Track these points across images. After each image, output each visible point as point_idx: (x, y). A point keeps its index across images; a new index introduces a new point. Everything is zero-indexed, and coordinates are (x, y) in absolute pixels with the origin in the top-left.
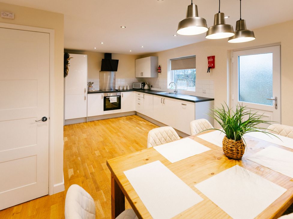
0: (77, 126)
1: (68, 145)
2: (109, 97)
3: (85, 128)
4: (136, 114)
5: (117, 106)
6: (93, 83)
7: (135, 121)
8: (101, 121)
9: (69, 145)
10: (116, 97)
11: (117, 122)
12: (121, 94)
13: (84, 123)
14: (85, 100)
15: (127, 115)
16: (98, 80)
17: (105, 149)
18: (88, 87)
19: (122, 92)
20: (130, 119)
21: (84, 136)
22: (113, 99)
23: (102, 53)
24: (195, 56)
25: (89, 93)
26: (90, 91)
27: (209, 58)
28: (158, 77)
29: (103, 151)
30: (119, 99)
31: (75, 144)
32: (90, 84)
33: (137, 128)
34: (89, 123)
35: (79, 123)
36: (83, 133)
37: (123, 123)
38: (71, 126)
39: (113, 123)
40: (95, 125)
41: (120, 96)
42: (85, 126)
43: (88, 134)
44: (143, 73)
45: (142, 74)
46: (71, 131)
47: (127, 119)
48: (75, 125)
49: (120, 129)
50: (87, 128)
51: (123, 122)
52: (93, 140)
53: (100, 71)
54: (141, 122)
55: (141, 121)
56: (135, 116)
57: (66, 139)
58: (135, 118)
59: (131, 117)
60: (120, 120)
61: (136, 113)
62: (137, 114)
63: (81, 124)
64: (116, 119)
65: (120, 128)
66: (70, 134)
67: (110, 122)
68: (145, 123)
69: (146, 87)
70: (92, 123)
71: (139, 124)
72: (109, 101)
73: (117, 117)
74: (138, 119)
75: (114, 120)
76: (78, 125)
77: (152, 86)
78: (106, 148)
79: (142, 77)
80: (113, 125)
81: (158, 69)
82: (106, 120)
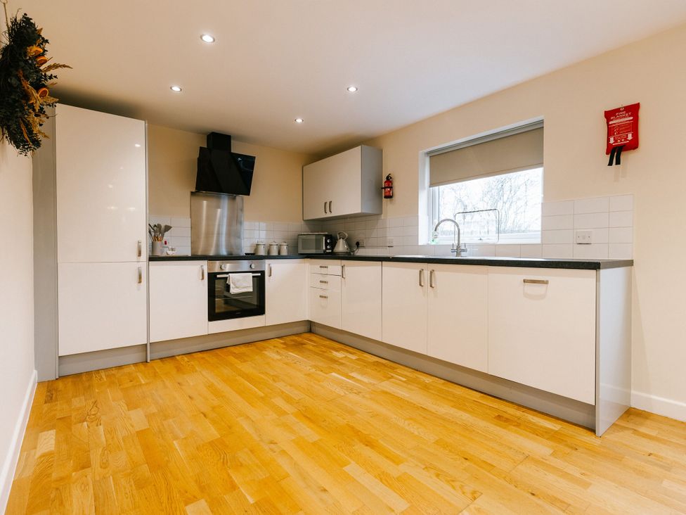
0: (107, 376)
1: (49, 475)
2: (227, 273)
3: (141, 385)
4: (310, 331)
5: (254, 304)
6: (168, 228)
7: (317, 350)
8: (200, 355)
9: (54, 476)
10: (251, 275)
11: (257, 357)
12: (267, 266)
13: (135, 364)
14: (140, 282)
15: (283, 332)
16: (187, 222)
17: (234, 487)
18: (150, 241)
19: (267, 262)
20: (298, 346)
21: (137, 419)
22: (241, 284)
23: (199, 132)
24: (542, 122)
25: (152, 259)
26: (158, 253)
27: (609, 115)
28: (381, 213)
29: (227, 497)
30: (260, 282)
31: (86, 465)
32: (157, 232)
33: (334, 374)
34: (158, 366)
35: (120, 367)
36: (132, 405)
37: (279, 360)
38: (84, 378)
39: (245, 361)
40: (179, 369)
41: (263, 273)
42: (140, 375)
43: (153, 409)
44: (330, 202)
45: (328, 206)
46: (78, 402)
47: (287, 346)
48: (103, 374)
49: (274, 380)
50: (147, 384)
51: (276, 357)
52: (176, 438)
53: (192, 193)
54: (339, 355)
55: (337, 351)
56: (308, 335)
57: (48, 441)
58: (311, 342)
59: (296, 338)
60: (265, 348)
61: (310, 327)
62: (313, 328)
63: (126, 370)
64: (252, 348)
65: (275, 378)
66: (74, 414)
67: (232, 359)
68: (353, 357)
69: (341, 247)
70: (169, 366)
71: (334, 361)
72: (228, 287)
73: (252, 341)
74: (325, 346)
75: (243, 349)
76: (114, 375)
77: (358, 244)
78: (237, 478)
79: (329, 215)
80: (246, 367)
81: (384, 189)
82: (217, 351)
